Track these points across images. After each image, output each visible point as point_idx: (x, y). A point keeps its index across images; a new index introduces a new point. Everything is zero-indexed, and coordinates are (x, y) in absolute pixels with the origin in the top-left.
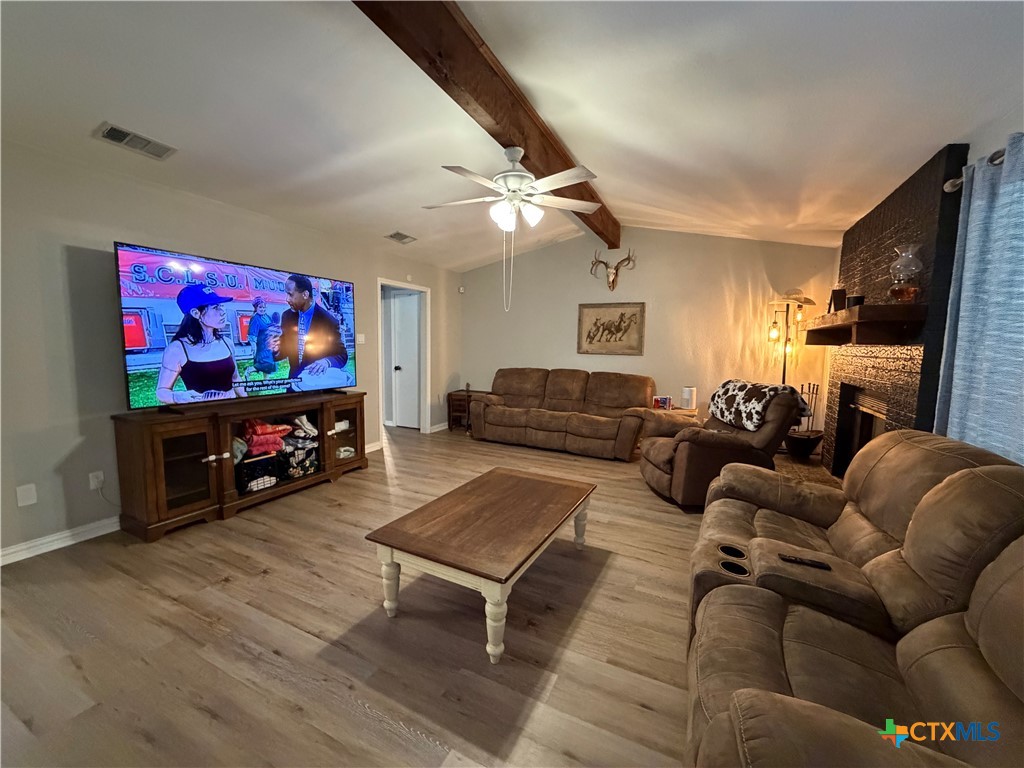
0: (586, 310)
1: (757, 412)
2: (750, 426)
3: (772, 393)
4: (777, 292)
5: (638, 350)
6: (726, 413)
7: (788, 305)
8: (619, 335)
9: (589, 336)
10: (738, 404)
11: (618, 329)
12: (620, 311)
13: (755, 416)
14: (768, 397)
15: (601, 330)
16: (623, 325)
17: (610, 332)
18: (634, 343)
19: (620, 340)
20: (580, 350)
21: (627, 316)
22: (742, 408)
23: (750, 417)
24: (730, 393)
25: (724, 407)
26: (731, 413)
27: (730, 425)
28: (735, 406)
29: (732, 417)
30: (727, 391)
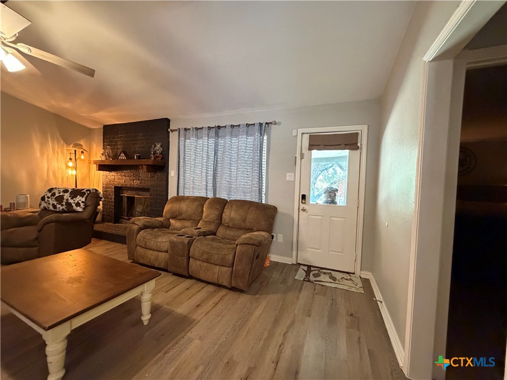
1: (82, 202)
2: (79, 209)
3: (88, 192)
4: (66, 143)
6: (58, 206)
7: (75, 151)
10: (67, 200)
13: (82, 205)
14: (87, 194)
22: (71, 201)
23: (78, 204)
24: (57, 195)
25: (55, 203)
26: (62, 205)
27: (63, 211)
28: (65, 201)
29: (64, 207)
30: (54, 194)
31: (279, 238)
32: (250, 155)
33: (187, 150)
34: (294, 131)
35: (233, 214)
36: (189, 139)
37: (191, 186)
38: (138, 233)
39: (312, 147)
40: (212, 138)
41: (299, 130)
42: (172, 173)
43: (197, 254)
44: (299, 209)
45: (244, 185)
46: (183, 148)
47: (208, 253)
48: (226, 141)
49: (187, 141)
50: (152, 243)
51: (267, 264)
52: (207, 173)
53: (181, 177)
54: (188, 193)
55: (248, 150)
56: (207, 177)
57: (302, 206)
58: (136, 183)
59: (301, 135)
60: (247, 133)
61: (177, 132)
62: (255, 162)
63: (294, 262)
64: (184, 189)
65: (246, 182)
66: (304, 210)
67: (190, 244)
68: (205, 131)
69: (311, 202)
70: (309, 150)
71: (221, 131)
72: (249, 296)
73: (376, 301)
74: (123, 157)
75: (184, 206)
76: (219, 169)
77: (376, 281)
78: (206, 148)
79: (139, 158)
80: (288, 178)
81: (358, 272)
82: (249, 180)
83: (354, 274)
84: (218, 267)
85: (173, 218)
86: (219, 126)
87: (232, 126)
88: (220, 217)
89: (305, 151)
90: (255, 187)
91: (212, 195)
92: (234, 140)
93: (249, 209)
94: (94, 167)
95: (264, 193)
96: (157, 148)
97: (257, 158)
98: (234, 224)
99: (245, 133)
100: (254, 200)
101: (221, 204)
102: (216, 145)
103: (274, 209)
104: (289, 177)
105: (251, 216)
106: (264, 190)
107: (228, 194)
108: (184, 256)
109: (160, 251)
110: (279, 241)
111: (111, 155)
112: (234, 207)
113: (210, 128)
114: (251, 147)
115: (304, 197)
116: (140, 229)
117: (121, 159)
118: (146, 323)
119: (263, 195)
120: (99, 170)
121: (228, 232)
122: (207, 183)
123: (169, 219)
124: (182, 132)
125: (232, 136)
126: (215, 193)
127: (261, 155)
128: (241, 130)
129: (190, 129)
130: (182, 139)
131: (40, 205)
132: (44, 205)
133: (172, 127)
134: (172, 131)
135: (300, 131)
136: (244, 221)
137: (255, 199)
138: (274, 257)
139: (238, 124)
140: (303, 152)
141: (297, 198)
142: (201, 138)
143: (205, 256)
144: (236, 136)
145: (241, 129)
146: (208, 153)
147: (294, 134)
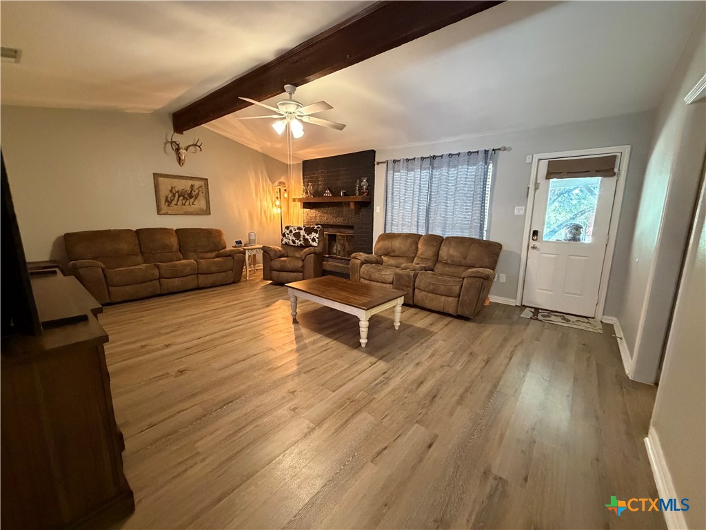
0: (161, 180)
1: (317, 238)
2: (315, 244)
4: (271, 182)
5: (207, 212)
6: (297, 241)
7: (280, 189)
8: (192, 200)
9: (166, 200)
10: (304, 236)
11: (191, 196)
12: (190, 183)
13: (317, 240)
15: (177, 196)
16: (194, 193)
17: (184, 198)
18: (204, 207)
19: (193, 204)
20: (159, 212)
21: (196, 187)
22: (307, 237)
23: (313, 240)
24: (294, 232)
25: (294, 239)
26: (300, 241)
27: (301, 247)
28: (302, 237)
29: (302, 242)
30: (291, 231)
31: (501, 277)
32: (471, 187)
33: (395, 184)
34: (528, 156)
35: (452, 251)
36: (399, 172)
37: (401, 222)
38: (361, 267)
39: (549, 175)
40: (425, 169)
41: (534, 155)
42: (378, 209)
43: (422, 285)
44: (528, 246)
45: (462, 220)
46: (391, 182)
47: (433, 284)
48: (441, 173)
49: (396, 174)
50: (376, 275)
51: (487, 303)
52: (419, 209)
53: (389, 214)
54: (395, 231)
55: (469, 181)
56: (418, 212)
57: (532, 243)
58: (339, 221)
59: (537, 161)
60: (468, 162)
61: (385, 164)
62: (477, 195)
63: (519, 304)
64: (392, 226)
65: (465, 218)
66: (534, 248)
67: (415, 276)
68: (417, 163)
69: (545, 239)
70: (546, 179)
71: (436, 162)
72: (474, 324)
73: (616, 337)
74: (328, 193)
75: (397, 244)
76: (433, 205)
77: (622, 327)
78: (419, 182)
79: (345, 194)
80: (516, 212)
81: (599, 317)
82: (468, 215)
83: (593, 318)
84: (443, 298)
85: (386, 255)
86: (434, 156)
87: (451, 155)
88: (437, 254)
89: (541, 180)
90: (476, 223)
91: (424, 232)
92: (452, 171)
93: (470, 246)
94: (299, 205)
95: (485, 229)
96: (363, 183)
97: (479, 191)
98: (453, 261)
99: (466, 163)
100: (473, 237)
101: (436, 241)
102: (431, 177)
103: (499, 246)
104: (518, 211)
105: (473, 254)
106: (486, 226)
107: (443, 231)
108: (410, 287)
109: (384, 283)
110: (501, 281)
111: (312, 192)
112: (453, 244)
113: (423, 159)
114: (472, 178)
115: (535, 233)
116: (362, 263)
117: (326, 196)
118: (397, 328)
119: (485, 232)
120: (304, 208)
121: (447, 269)
122: (418, 219)
123: (380, 256)
124: (391, 165)
125: (449, 166)
126: (427, 231)
127: (484, 187)
128: (461, 160)
129: (399, 161)
130: (390, 172)
131: (282, 240)
132: (285, 240)
133: (377, 160)
134: (378, 163)
135: (536, 157)
136: (465, 258)
137: (475, 235)
138: (493, 298)
139: (457, 153)
140: (538, 182)
141: (526, 233)
142: (413, 170)
143: (431, 288)
144: (455, 166)
145: (461, 158)
146: (420, 186)
147: (528, 160)
